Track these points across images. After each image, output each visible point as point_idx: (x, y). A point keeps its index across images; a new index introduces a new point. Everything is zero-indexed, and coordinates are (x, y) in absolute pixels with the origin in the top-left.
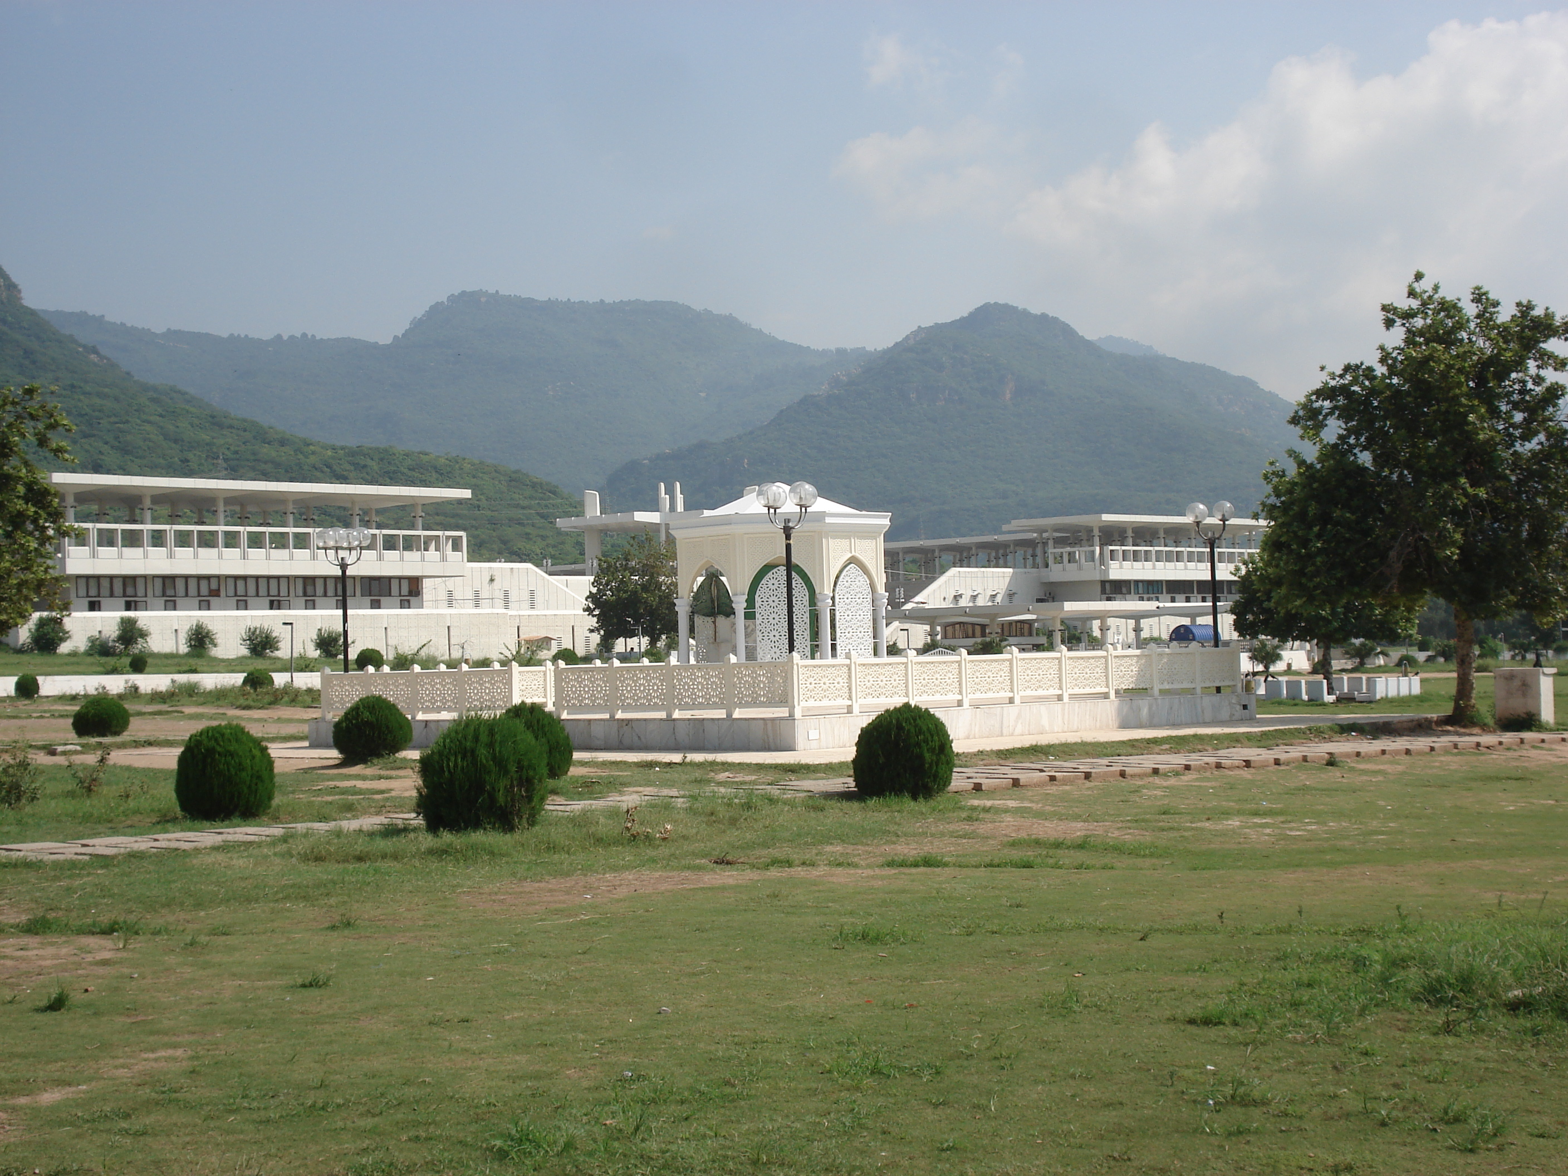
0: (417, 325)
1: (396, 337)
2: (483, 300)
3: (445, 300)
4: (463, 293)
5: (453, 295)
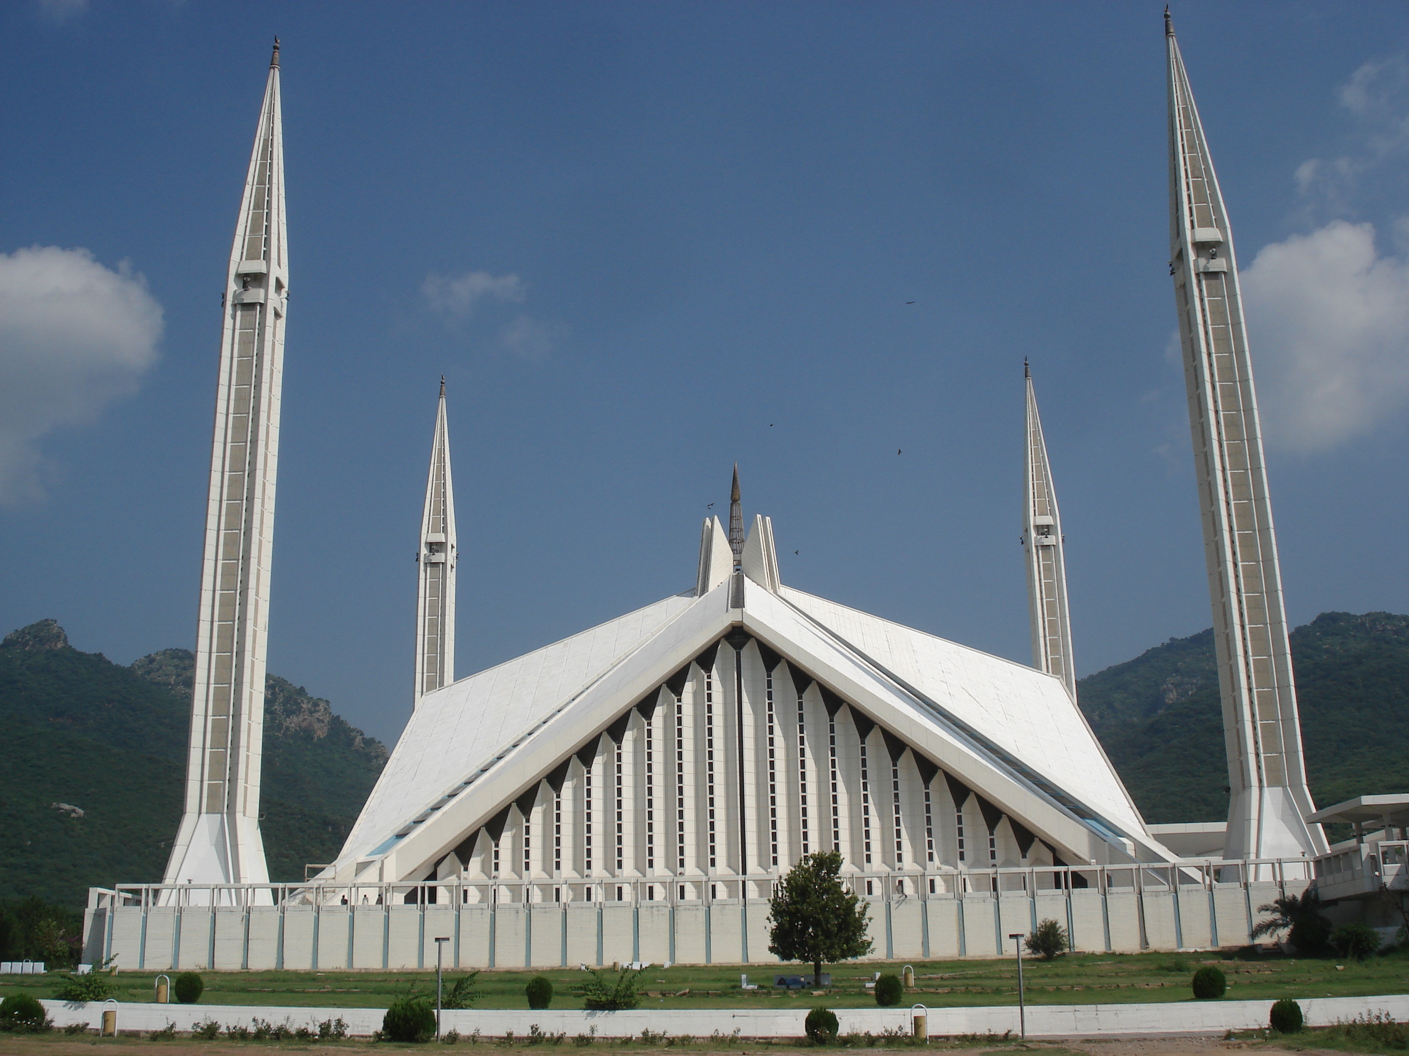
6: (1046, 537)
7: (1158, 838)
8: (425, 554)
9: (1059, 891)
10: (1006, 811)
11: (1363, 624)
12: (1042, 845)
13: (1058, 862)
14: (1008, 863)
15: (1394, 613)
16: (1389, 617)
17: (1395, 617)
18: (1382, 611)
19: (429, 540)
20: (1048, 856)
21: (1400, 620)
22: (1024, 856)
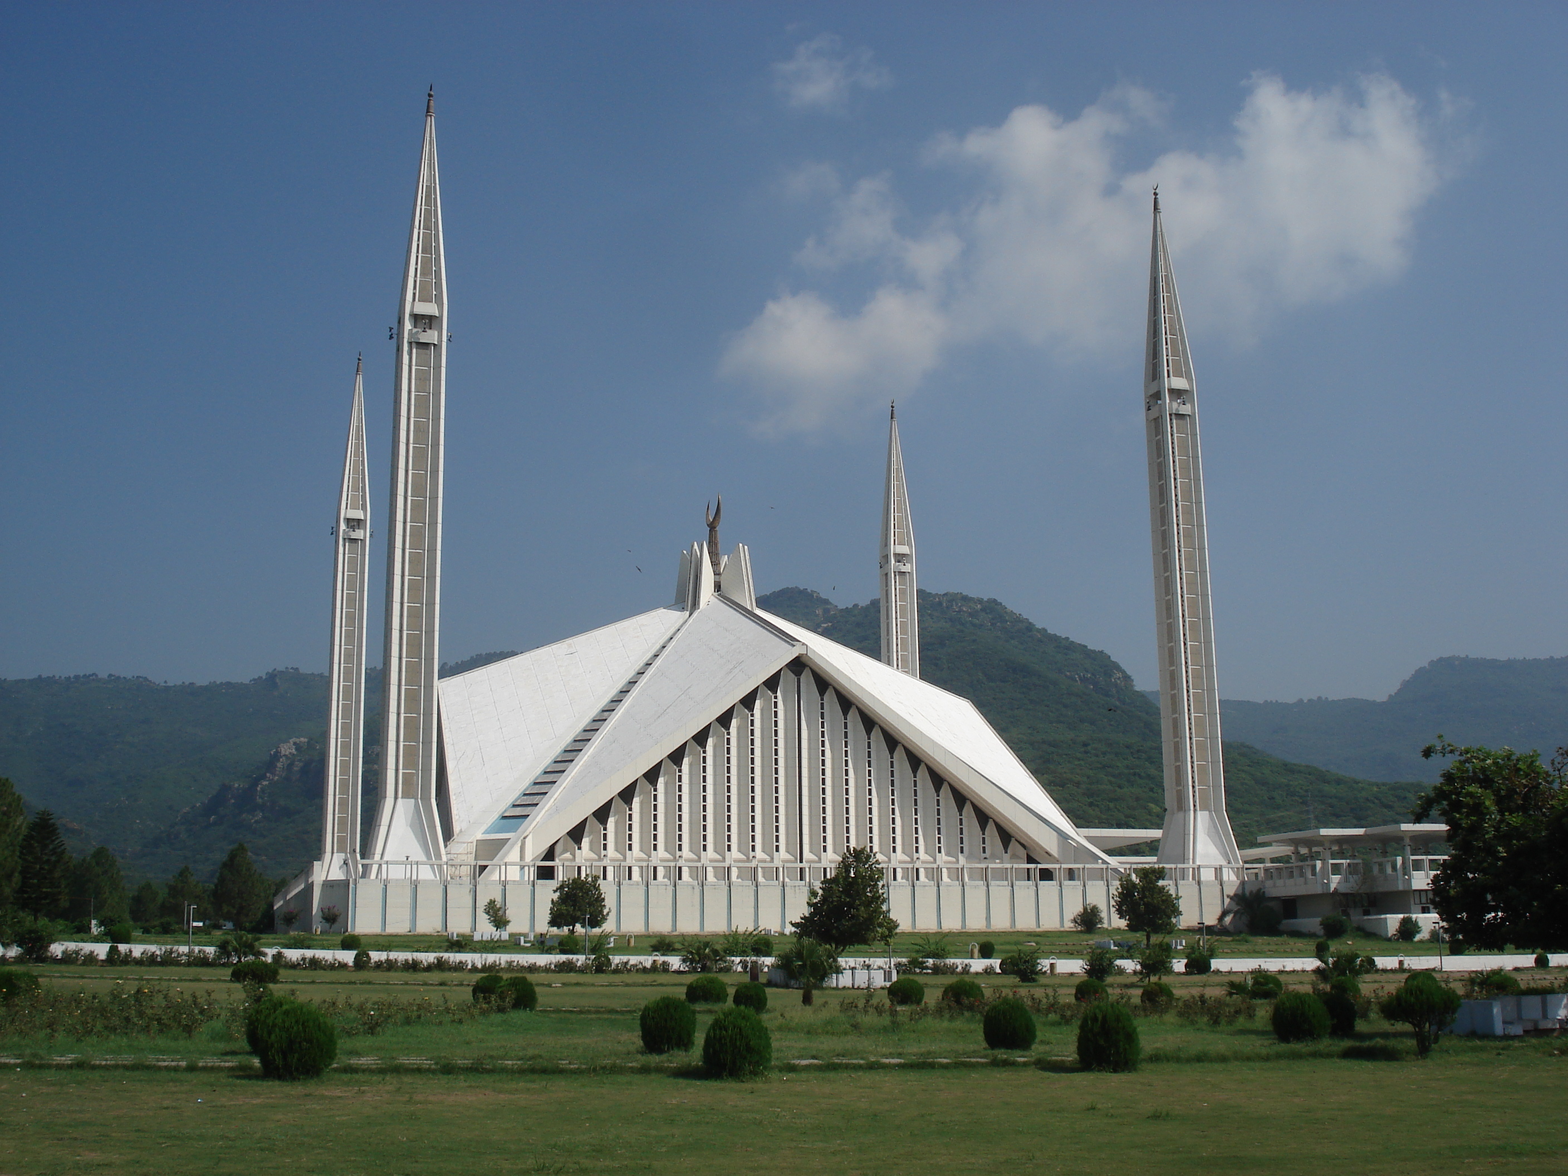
0: (1406, 685)
1: (1390, 696)
2: (1457, 663)
3: (1427, 665)
4: (1441, 659)
5: (1432, 661)
6: (904, 565)
7: (1088, 839)
8: (344, 530)
9: (1030, 882)
10: (993, 816)
11: (940, 603)
12: (1017, 844)
13: (1030, 860)
14: (994, 857)
15: (971, 595)
16: (965, 599)
17: (971, 599)
18: (959, 592)
19: (348, 516)
20: (1023, 853)
21: (976, 603)
22: (1006, 852)
